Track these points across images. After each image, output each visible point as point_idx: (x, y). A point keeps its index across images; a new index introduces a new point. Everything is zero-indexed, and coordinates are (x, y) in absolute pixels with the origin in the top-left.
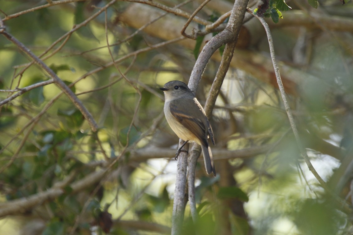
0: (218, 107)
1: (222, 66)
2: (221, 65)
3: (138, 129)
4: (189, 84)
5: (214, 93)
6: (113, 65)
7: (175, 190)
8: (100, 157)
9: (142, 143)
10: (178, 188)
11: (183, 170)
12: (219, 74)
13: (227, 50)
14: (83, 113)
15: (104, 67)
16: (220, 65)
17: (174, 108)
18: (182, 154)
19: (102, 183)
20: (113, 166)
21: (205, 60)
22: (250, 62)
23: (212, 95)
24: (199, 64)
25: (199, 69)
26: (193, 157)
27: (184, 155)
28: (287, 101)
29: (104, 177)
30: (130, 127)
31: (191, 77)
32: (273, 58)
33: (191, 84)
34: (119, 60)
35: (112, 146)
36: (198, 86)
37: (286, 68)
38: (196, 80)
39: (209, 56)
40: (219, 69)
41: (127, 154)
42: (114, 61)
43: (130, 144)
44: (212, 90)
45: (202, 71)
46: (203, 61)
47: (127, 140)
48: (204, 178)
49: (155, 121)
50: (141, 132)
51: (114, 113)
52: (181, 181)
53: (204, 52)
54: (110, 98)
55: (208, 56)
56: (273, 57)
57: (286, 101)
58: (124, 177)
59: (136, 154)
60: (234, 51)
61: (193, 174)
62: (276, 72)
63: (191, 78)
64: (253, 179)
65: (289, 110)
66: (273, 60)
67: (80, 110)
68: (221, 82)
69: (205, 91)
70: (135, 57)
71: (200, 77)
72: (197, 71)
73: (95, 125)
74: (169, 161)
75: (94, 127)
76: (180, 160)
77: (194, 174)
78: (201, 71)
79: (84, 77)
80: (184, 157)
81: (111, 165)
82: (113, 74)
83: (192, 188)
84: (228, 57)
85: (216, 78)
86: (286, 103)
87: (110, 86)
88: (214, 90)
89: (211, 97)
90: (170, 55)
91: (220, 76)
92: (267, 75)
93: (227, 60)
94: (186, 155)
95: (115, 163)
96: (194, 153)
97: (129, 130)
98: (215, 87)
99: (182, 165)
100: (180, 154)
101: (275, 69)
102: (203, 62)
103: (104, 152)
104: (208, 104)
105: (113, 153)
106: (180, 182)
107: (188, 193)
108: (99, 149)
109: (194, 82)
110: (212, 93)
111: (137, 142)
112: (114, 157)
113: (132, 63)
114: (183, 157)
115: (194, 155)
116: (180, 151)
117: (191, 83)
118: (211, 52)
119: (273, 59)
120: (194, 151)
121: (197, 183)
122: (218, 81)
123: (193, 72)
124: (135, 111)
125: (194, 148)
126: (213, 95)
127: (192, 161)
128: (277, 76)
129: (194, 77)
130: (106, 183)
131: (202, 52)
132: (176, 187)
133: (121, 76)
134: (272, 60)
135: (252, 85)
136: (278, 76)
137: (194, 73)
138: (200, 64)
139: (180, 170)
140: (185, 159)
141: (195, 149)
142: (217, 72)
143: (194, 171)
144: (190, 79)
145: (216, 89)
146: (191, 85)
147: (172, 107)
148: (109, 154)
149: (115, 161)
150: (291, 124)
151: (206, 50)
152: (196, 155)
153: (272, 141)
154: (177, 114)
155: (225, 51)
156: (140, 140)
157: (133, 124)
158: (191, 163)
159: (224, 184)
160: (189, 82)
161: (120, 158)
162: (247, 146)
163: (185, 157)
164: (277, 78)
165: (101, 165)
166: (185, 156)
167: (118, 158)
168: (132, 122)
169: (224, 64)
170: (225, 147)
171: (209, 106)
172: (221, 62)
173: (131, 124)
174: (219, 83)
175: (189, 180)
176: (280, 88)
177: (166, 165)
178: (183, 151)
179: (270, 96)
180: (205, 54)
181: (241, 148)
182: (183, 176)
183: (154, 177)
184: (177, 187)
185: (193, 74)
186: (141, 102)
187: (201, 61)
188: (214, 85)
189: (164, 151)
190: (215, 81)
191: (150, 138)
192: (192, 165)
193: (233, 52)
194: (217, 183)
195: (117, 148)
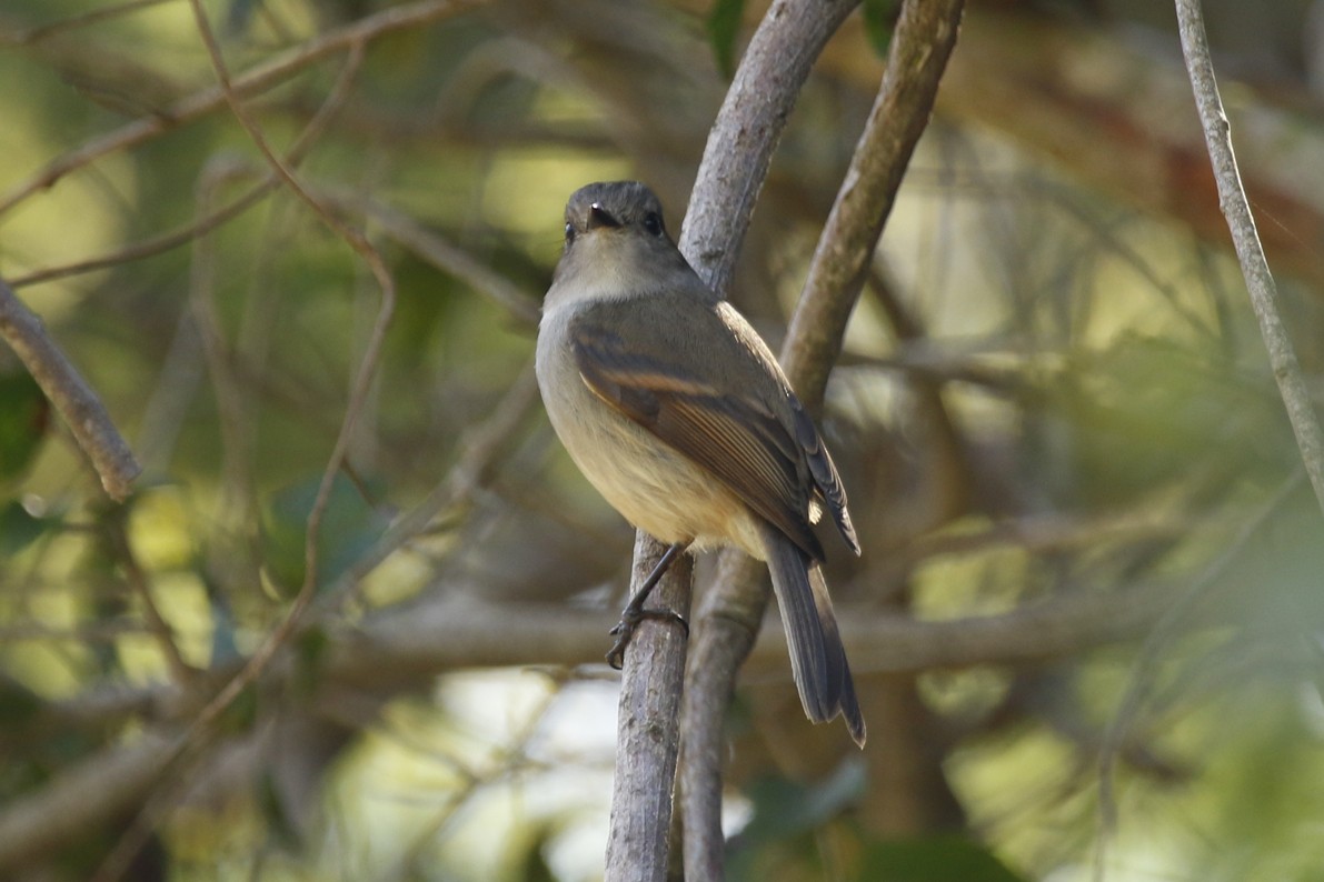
0: (859, 361)
1: (889, 105)
2: (886, 100)
3: (371, 492)
4: (691, 209)
5: (842, 269)
6: (221, 110)
7: (609, 853)
8: (142, 660)
9: (396, 574)
10: (628, 839)
11: (655, 732)
12: (872, 154)
13: (919, 6)
14: (48, 388)
15: (169, 122)
16: (880, 100)
17: (600, 347)
18: (652, 635)
19: (153, 817)
20: (223, 715)
21: (788, 65)
22: (1048, 88)
23: (829, 277)
24: (751, 90)
25: (750, 122)
26: (710, 655)
27: (659, 641)
28: (1280, 316)
29: (163, 781)
30: (326, 481)
31: (703, 169)
32: (1197, 61)
33: (702, 212)
34: (255, 74)
35: (216, 594)
36: (745, 223)
37: (1267, 125)
38: (733, 185)
39: (814, 45)
40: (870, 124)
41: (308, 644)
42: (225, 81)
43: (324, 578)
44: (830, 247)
45: (768, 132)
46: (777, 73)
47: (310, 557)
48: (770, 791)
49: (474, 445)
50: (393, 511)
51: (227, 397)
52: (643, 798)
53: (784, 17)
54: (202, 307)
55: (807, 44)
56: (1195, 54)
57: (1276, 320)
58: (290, 780)
59: (361, 640)
60: (963, 13)
61: (712, 753)
62: (1211, 144)
63: (706, 173)
64: (1068, 791)
65: (1290, 373)
66: (1196, 69)
67: (33, 367)
68: (882, 203)
69: (776, 262)
70: (354, 58)
71: (757, 171)
72: (743, 132)
73: (122, 463)
74: (560, 681)
75: (117, 470)
76: (641, 667)
77: (715, 757)
78: (762, 131)
79: (48, 181)
80: (663, 653)
81: (209, 712)
82: (219, 163)
83: (704, 839)
84: (927, 51)
85: (852, 179)
86: (1277, 328)
87: (203, 231)
88: (839, 249)
89: (825, 289)
90: (566, 49)
91: (875, 166)
92: (1148, 167)
93: (920, 65)
94: (673, 641)
95: (238, 700)
96: (720, 627)
97: (320, 500)
98: (847, 231)
99: (652, 702)
100: (640, 634)
101: (1207, 124)
102: (776, 80)
103: (164, 632)
104: (804, 334)
105: (222, 640)
106: (638, 805)
107: (682, 869)
108: (138, 614)
109: (723, 200)
110: (831, 264)
111: (364, 572)
112: (229, 664)
113: (334, 96)
114: (657, 651)
115: (718, 643)
116: (638, 614)
117: (703, 207)
118: (827, 18)
119: (1193, 64)
120: (721, 617)
121: (734, 818)
122: (865, 195)
123: (714, 140)
124: (357, 382)
125: (719, 598)
126: (838, 279)
127: (705, 678)
128: (1217, 170)
129: (721, 170)
130: (179, 821)
131: (771, 16)
132: (615, 834)
133: (269, 173)
134: (1191, 69)
135: (1061, 227)
136: (1229, 168)
137: (720, 146)
138: (761, 93)
139: (636, 731)
140: (669, 661)
141: (722, 606)
142: (862, 143)
143: (716, 741)
144: (700, 181)
145: (851, 244)
146: (707, 220)
147: (585, 340)
148: (197, 651)
149: (235, 688)
150: (1305, 458)
151: (793, 7)
152: (732, 639)
153: (1183, 562)
154: (621, 377)
155: (909, 15)
156: (378, 560)
157: (345, 464)
158: (698, 687)
159: (894, 821)
160: (694, 197)
161: (266, 667)
162: (1028, 593)
163: (670, 653)
164: (1220, 183)
165: (147, 709)
166: (667, 645)
167: (254, 670)
168: (339, 450)
169: (903, 92)
170: (901, 599)
171: (808, 349)
172: (886, 79)
173: (333, 466)
174: (870, 204)
175: (689, 794)
176: (1236, 241)
177: (543, 709)
178: (656, 616)
179: (1168, 292)
180: (787, 31)
181: (996, 607)
182: (654, 770)
183: (472, 783)
184: (622, 833)
185: (717, 151)
186: (389, 327)
187: (765, 73)
188: (839, 218)
189: (532, 625)
190: (848, 196)
191: (439, 545)
192: (704, 701)
193: (955, 20)
194: (848, 812)
195: (249, 605)
